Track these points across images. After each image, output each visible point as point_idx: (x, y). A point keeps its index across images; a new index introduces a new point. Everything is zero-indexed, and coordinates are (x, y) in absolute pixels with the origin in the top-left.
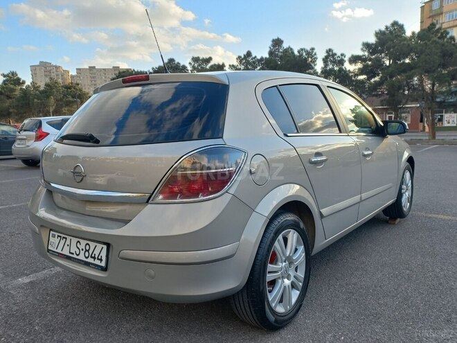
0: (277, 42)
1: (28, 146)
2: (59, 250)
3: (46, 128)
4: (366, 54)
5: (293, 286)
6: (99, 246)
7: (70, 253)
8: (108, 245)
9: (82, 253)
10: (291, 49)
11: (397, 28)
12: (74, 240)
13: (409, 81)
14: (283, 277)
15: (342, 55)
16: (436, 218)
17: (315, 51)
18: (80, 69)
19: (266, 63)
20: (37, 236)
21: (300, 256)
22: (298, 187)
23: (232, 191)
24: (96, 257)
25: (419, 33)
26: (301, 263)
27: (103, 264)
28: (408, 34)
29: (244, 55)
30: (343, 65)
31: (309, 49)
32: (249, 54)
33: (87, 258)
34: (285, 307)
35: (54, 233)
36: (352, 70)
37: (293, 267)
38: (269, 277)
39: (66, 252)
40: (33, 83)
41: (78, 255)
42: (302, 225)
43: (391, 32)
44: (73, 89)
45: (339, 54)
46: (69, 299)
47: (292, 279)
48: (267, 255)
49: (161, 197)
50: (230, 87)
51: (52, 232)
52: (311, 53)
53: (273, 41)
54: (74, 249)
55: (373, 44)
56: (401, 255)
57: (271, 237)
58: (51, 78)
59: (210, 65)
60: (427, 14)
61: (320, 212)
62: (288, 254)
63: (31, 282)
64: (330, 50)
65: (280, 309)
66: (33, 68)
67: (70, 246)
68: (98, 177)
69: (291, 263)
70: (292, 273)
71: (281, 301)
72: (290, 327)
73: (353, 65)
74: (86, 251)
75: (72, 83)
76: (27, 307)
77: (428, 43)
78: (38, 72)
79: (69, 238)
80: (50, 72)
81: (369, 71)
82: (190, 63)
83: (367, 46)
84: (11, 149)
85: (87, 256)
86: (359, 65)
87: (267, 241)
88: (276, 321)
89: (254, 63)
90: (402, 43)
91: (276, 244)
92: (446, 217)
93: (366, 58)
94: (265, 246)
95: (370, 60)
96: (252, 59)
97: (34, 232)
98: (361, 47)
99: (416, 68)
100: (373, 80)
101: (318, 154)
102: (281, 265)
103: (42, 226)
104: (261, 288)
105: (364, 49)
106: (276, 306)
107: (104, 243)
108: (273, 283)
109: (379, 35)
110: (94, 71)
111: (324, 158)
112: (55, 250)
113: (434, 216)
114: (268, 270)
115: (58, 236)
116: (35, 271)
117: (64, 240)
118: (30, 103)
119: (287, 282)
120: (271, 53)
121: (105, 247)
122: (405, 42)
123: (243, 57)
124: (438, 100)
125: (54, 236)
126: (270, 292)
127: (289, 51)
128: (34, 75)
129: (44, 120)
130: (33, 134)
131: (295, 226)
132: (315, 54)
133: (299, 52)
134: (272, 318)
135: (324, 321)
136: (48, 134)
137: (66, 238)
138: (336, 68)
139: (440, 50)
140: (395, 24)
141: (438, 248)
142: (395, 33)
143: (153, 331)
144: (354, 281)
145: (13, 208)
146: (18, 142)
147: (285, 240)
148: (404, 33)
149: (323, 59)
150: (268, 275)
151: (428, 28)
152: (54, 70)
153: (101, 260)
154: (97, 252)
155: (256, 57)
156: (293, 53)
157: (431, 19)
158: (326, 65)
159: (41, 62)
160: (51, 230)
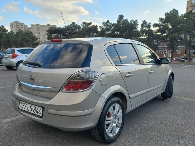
0: (121, 17)
1: (9, 60)
2: (23, 109)
3: (17, 53)
4: (161, 23)
5: (117, 126)
6: (40, 108)
7: (28, 110)
8: (43, 108)
9: (33, 110)
10: (127, 20)
11: (175, 12)
12: (30, 105)
13: (179, 36)
14: (112, 123)
15: (150, 23)
16: (183, 99)
17: (137, 21)
18: (32, 25)
19: (115, 26)
20: (14, 103)
21: (120, 114)
22: (120, 86)
23: (92, 88)
24: (38, 112)
25: (184, 15)
26: (120, 117)
27: (41, 115)
28: (180, 15)
29: (106, 22)
30: (150, 28)
31: (135, 20)
32: (108, 21)
33: (34, 112)
34: (113, 135)
35: (22, 102)
36: (154, 30)
37: (117, 119)
38: (107, 123)
39: (26, 110)
40: (11, 31)
41: (31, 111)
42: (121, 102)
43: (172, 14)
44: (29, 34)
45: (148, 23)
46: (26, 128)
47: (116, 123)
48: (106, 114)
49: (64, 90)
50: (94, 46)
51: (20, 101)
52: (136, 23)
53: (119, 16)
54: (29, 109)
55: (164, 19)
56: (165, 114)
57: (107, 107)
58: (19, 29)
59: (90, 26)
60: (190, 5)
61: (129, 96)
62: (115, 113)
63: (11, 121)
64: (145, 21)
65: (111, 135)
66: (11, 24)
67: (28, 107)
68: (40, 80)
69: (116, 117)
70: (116, 121)
71: (111, 132)
72: (115, 143)
73: (155, 28)
74: (34, 109)
75: (29, 32)
76: (10, 131)
77: (188, 19)
78: (13, 26)
79: (27, 104)
80: (19, 25)
81: (162, 31)
82: (82, 25)
83: (161, 19)
84: (1, 61)
85: (34, 111)
86: (158, 28)
87: (106, 108)
88: (109, 140)
89: (110, 25)
90: (177, 19)
91: (110, 109)
92: (187, 99)
93: (160, 25)
94: (105, 110)
95: (162, 26)
96: (110, 24)
97: (13, 101)
98: (159, 20)
99: (182, 30)
100: (163, 35)
101: (129, 73)
102: (112, 118)
103: (16, 99)
104: (103, 127)
105: (160, 21)
106: (109, 134)
107: (42, 107)
108: (108, 125)
109: (167, 15)
110: (39, 26)
111: (132, 75)
112: (21, 109)
113: (182, 98)
114: (106, 120)
115: (23, 103)
116: (13, 117)
117: (26, 105)
118: (10, 40)
119: (114, 125)
120: (118, 21)
121: (42, 108)
122: (178, 19)
123: (105, 23)
124: (192, 44)
125: (21, 103)
126: (107, 128)
127: (126, 21)
128: (11, 27)
129: (16, 49)
130: (11, 55)
131: (118, 102)
132: (138, 22)
133: (130, 21)
134: (107, 139)
135: (129, 141)
136: (18, 55)
137: (26, 104)
138: (147, 29)
139: (193, 23)
140: (174, 10)
141: (181, 112)
142: (174, 14)
143: (60, 142)
144: (143, 125)
145: (2, 88)
146: (4, 58)
147: (114, 108)
148: (178, 14)
149: (141, 25)
150: (106, 122)
151: (189, 12)
152: (21, 25)
153: (40, 113)
154: (38, 110)
155: (111, 23)
156: (128, 22)
157: (191, 7)
158: (143, 28)
159: (15, 21)
160: (20, 100)
